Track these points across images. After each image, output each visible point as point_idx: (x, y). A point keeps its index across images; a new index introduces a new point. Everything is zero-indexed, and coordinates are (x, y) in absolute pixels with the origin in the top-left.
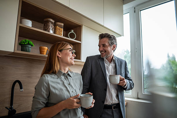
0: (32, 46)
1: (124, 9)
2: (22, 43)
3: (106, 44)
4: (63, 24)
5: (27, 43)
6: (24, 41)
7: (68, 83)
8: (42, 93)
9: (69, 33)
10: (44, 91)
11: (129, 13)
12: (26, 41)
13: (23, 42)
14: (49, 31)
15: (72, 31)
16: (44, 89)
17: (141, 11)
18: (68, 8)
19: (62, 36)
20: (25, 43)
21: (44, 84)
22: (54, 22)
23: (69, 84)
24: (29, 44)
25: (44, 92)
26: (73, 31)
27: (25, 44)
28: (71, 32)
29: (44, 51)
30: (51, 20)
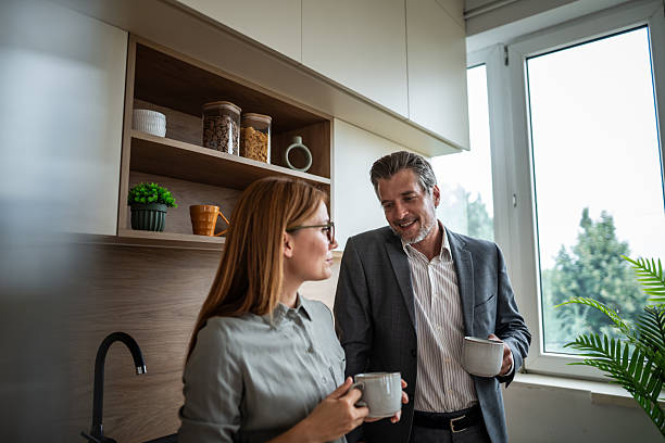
0: (169, 205)
1: (469, 50)
2: (136, 199)
3: (415, 190)
4: (268, 120)
5: (156, 197)
6: (143, 189)
7: (307, 345)
8: (222, 395)
9: (287, 147)
10: (227, 387)
11: (484, 66)
12: (150, 189)
13: (142, 196)
14: (225, 149)
15: (299, 142)
16: (226, 380)
17: (529, 61)
18: (298, 66)
19: (268, 165)
20: (150, 199)
21: (224, 361)
22: (239, 113)
23: (311, 350)
24: (161, 200)
25: (227, 393)
26: (300, 139)
27: (147, 201)
28: (293, 143)
29: (207, 223)
30: (232, 107)
